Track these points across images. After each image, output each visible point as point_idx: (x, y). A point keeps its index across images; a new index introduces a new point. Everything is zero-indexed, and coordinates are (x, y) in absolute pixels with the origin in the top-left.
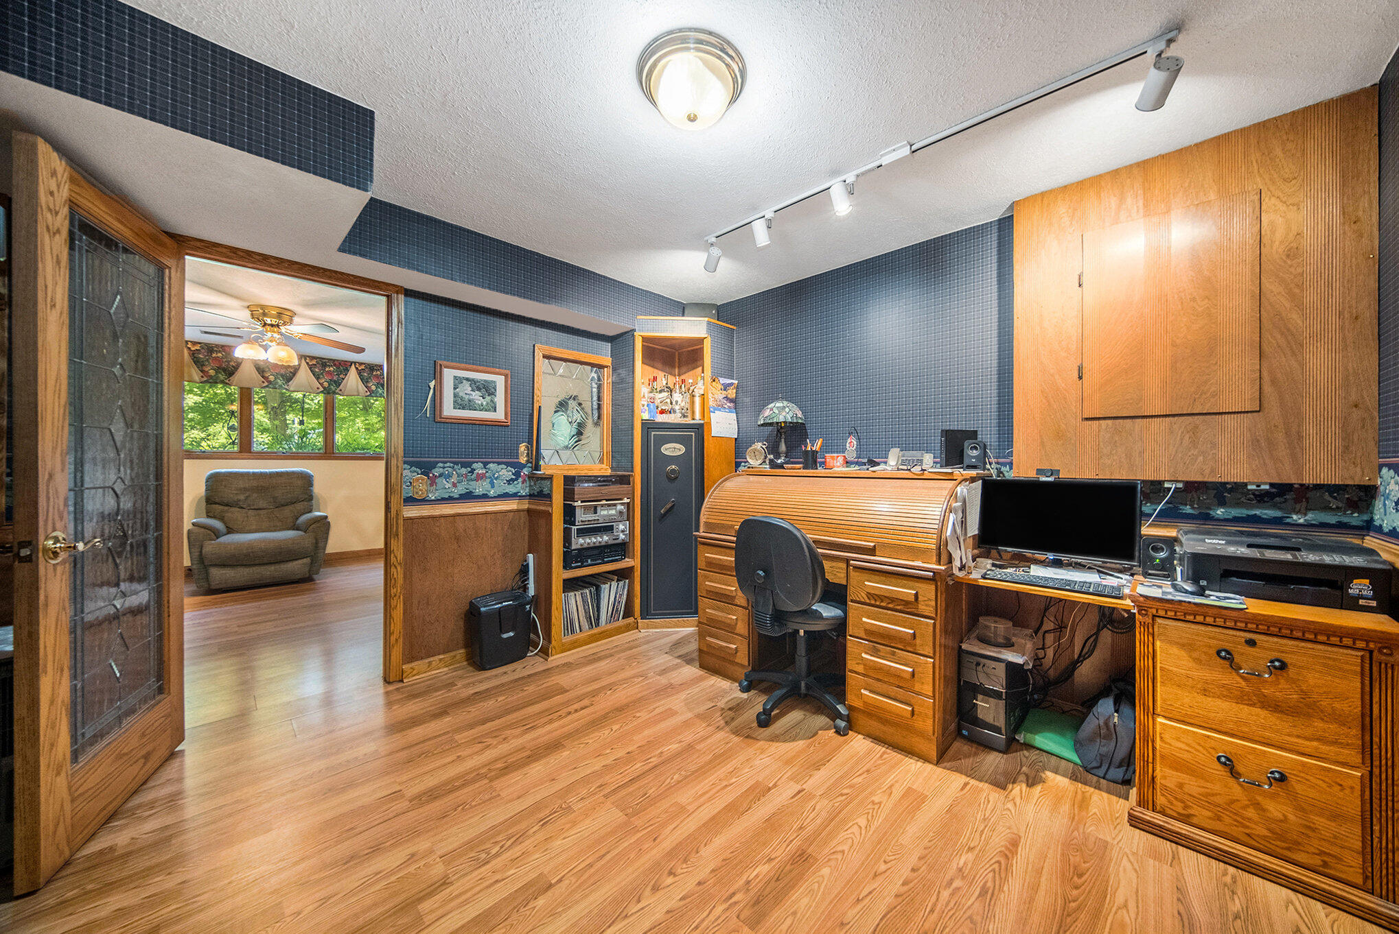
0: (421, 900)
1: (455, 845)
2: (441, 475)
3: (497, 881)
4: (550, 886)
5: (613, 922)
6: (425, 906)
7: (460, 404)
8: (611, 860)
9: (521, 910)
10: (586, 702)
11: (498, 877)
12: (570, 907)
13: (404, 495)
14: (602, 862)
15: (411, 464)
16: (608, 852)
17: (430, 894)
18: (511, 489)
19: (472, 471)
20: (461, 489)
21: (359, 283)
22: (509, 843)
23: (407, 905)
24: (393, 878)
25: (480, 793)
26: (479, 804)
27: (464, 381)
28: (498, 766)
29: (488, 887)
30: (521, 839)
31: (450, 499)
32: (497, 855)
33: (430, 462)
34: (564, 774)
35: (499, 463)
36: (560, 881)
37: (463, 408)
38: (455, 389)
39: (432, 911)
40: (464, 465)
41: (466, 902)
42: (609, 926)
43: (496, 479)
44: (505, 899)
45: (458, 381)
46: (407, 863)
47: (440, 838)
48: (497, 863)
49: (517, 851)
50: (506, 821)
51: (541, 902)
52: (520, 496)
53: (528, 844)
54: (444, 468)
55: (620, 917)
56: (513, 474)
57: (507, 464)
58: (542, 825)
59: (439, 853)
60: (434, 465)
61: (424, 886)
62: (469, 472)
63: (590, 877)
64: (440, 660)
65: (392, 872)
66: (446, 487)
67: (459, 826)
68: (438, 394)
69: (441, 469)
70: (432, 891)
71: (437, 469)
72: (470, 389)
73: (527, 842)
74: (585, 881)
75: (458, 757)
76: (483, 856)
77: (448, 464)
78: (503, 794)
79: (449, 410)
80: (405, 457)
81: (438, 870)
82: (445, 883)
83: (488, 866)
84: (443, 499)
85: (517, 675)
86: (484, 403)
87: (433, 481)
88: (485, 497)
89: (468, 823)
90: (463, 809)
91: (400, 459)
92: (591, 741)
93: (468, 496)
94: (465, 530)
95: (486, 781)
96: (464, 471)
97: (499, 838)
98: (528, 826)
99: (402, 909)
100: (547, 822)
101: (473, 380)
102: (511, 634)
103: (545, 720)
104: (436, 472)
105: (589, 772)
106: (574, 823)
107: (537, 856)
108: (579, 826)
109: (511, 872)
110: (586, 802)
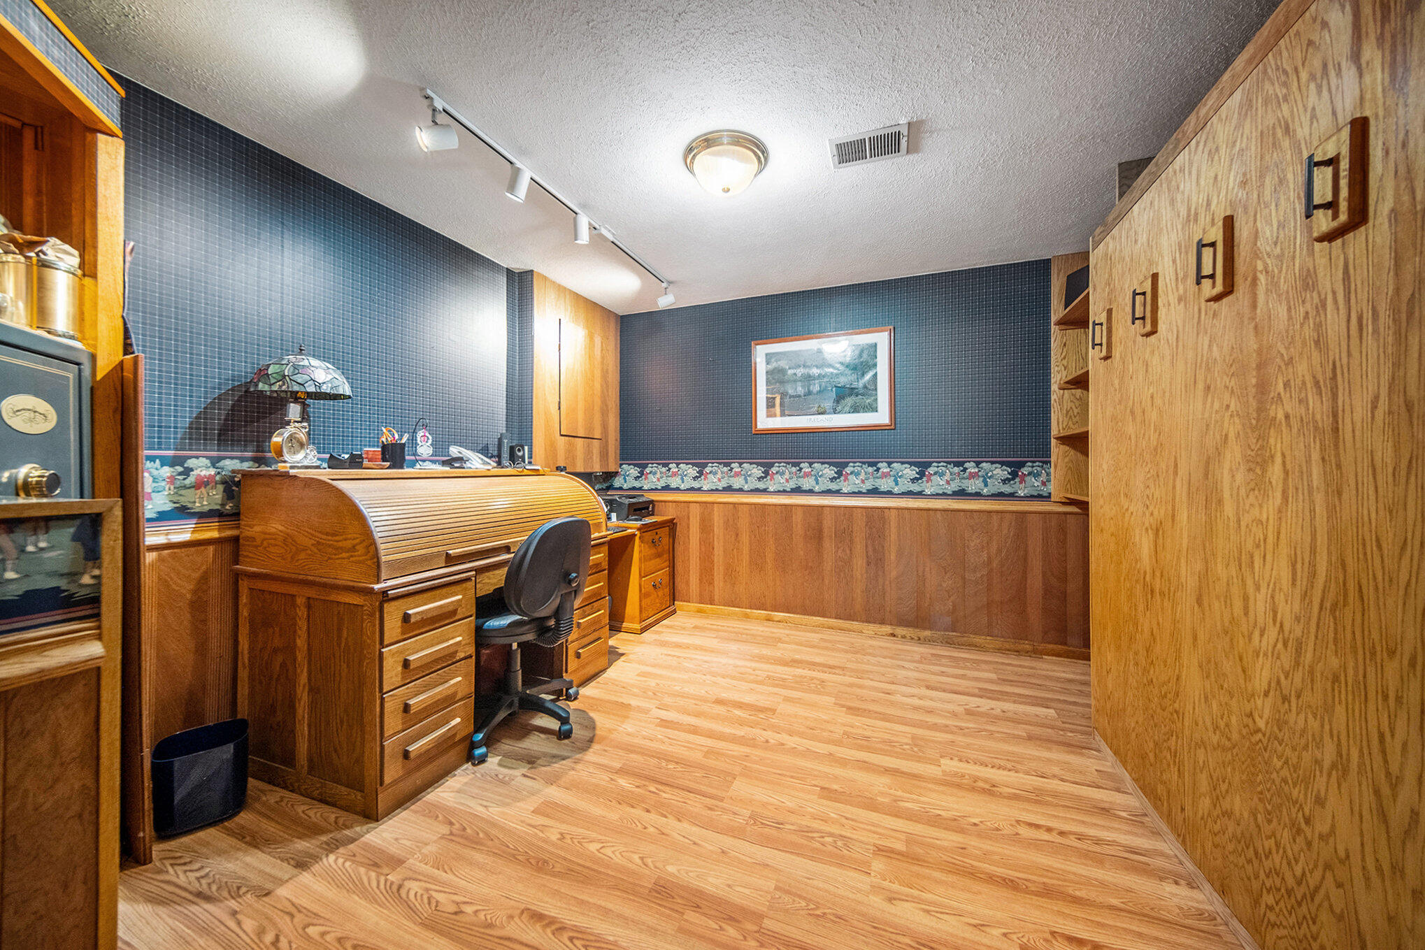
0: (900, 853)
1: (852, 874)
3: (847, 818)
4: (822, 788)
6: (900, 846)
9: (848, 792)
11: (844, 821)
12: (825, 773)
17: (892, 851)
22: (815, 835)
23: (913, 859)
24: (915, 892)
25: (787, 911)
26: (800, 896)
29: (854, 820)
30: (806, 830)
32: (831, 835)
34: (711, 848)
36: (815, 786)
39: (898, 839)
41: (873, 825)
44: (851, 805)
46: (898, 897)
47: (859, 895)
48: (835, 830)
49: (816, 825)
50: (798, 854)
51: (835, 787)
53: (806, 822)
58: (781, 824)
59: (868, 879)
61: (894, 861)
65: (914, 900)
67: (836, 890)
73: (804, 823)
76: (840, 843)
78: (771, 885)
81: (878, 865)
82: (880, 851)
83: (844, 833)
89: (826, 886)
90: (817, 908)
95: (767, 923)
97: (817, 845)
98: (789, 833)
99: (918, 860)
100: (778, 823)
105: (695, 829)
106: (765, 805)
107: (809, 809)
108: (765, 800)
109: (833, 815)
110: (736, 809)
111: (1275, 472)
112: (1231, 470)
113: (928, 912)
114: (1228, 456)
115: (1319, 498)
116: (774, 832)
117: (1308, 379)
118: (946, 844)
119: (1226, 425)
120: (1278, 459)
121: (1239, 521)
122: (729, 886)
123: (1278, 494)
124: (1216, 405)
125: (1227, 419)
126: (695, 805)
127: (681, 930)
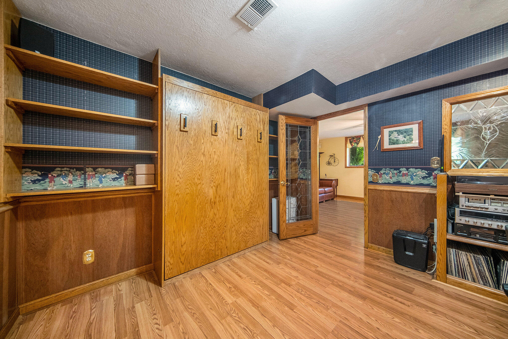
0: (284, 283)
1: (303, 284)
2: (384, 173)
3: (292, 296)
4: (292, 310)
5: (282, 331)
7: (392, 142)
8: (307, 327)
9: (283, 304)
10: (409, 303)
11: (294, 296)
12: (285, 317)
13: (369, 180)
14: (305, 324)
15: (372, 169)
16: (310, 326)
18: (425, 182)
19: (400, 172)
20: (394, 180)
21: (353, 110)
22: (307, 295)
23: (282, 281)
24: (290, 276)
25: (324, 283)
26: (320, 284)
27: (394, 132)
28: (339, 283)
29: (290, 295)
30: (309, 298)
31: (389, 184)
32: (301, 294)
33: (380, 168)
34: (346, 304)
35: (416, 168)
36: (295, 312)
37: (394, 144)
38: (389, 136)
40: (395, 169)
41: (284, 291)
42: (279, 330)
43: (415, 176)
44: (286, 299)
45: (391, 133)
46: (295, 277)
48: (298, 294)
49: (304, 298)
50: (316, 292)
51: (287, 308)
52: (431, 186)
53: (308, 300)
54: (385, 170)
55: (283, 333)
56: (426, 174)
57: (422, 169)
58: (317, 302)
59: (299, 281)
60: (381, 169)
61: (289, 282)
62: (398, 172)
63: (298, 321)
64: (383, 249)
66: (386, 178)
67: (309, 282)
68: (381, 140)
69: (384, 171)
70: (287, 284)
71: (382, 171)
72: (397, 135)
74: (296, 320)
75: (339, 273)
76: (300, 291)
77: (387, 169)
78: (327, 288)
79: (386, 146)
80: (369, 166)
81: (294, 283)
82: (290, 285)
84: (385, 183)
85: (406, 274)
86: (406, 140)
87: (381, 176)
88: (407, 184)
89: (311, 284)
90: (316, 281)
91: (367, 167)
92: (376, 310)
93: (398, 183)
94: (396, 198)
96: (395, 172)
97: (308, 293)
98: (315, 298)
100: (319, 303)
101: (399, 130)
102: (411, 254)
103: (378, 290)
104: (382, 172)
105: (353, 313)
106: (321, 312)
107: (303, 304)
108: (320, 314)
109: (296, 299)
110: (334, 314)
111: (250, 170)
112: (242, 170)
113: (291, 273)
114: (241, 168)
115: (256, 174)
116: (321, 301)
117: (255, 158)
118: (269, 281)
119: (240, 163)
120: (251, 169)
121: (243, 179)
122: (340, 292)
123: (251, 174)
124: (238, 158)
125: (241, 162)
126: (354, 324)
127: (355, 288)
